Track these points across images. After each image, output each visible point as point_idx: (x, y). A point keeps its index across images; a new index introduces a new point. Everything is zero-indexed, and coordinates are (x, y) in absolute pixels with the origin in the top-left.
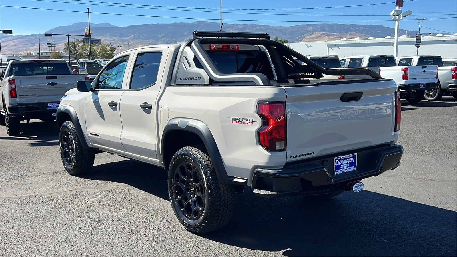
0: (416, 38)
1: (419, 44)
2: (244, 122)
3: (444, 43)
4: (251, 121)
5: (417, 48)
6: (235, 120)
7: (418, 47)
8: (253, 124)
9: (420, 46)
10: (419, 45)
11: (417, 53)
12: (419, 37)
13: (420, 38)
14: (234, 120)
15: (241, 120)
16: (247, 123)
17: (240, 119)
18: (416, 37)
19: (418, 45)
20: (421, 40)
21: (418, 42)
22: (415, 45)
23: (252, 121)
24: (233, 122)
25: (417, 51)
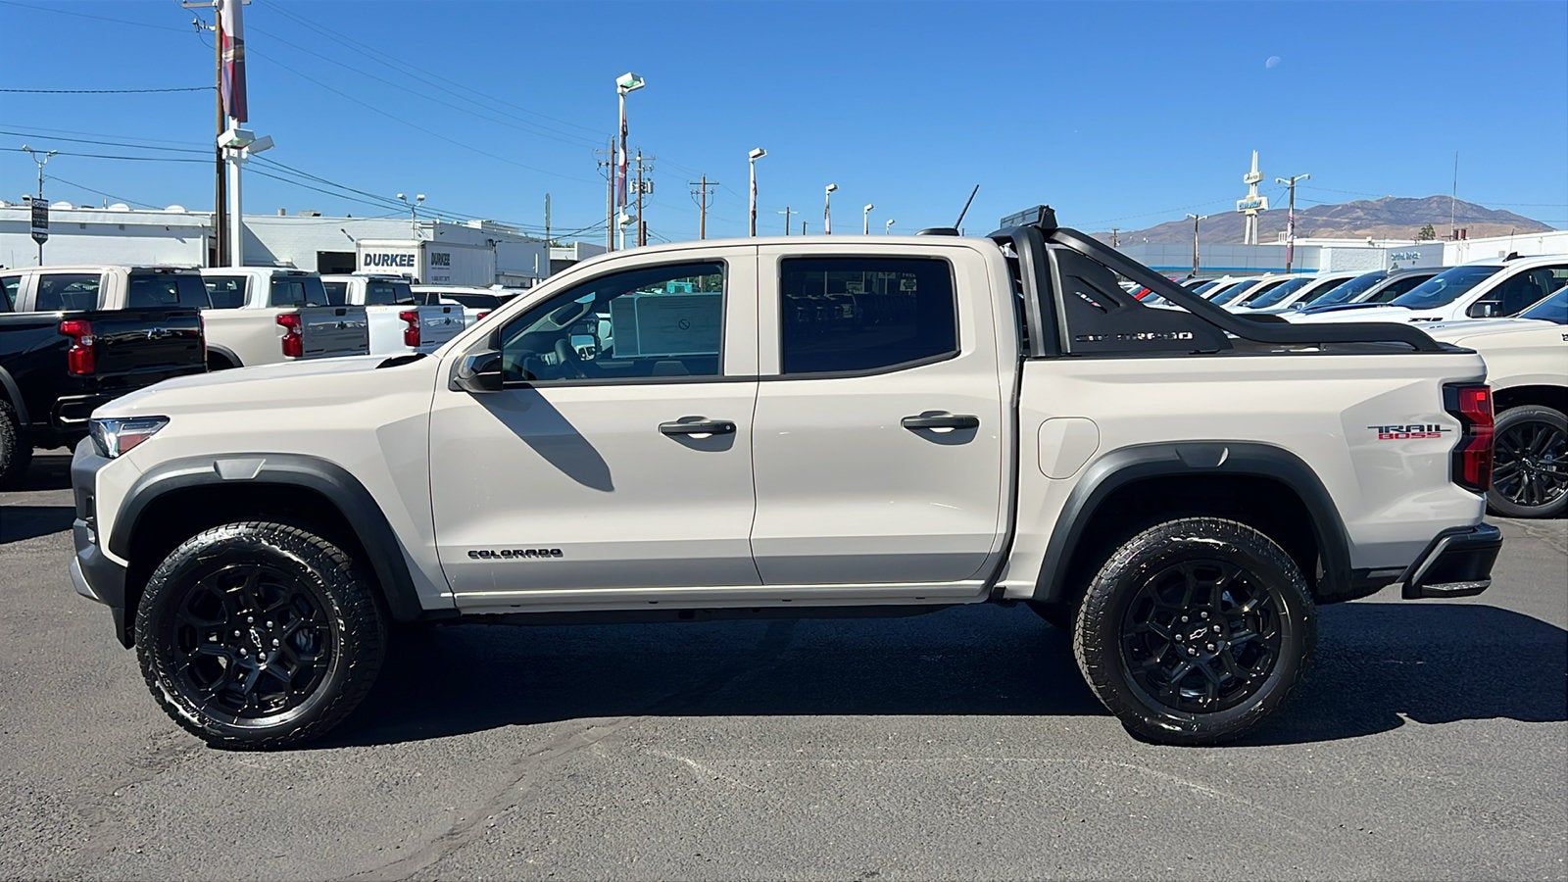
0: (31, 212)
1: (42, 230)
2: (1413, 434)
3: (122, 232)
4: (1434, 430)
5: (38, 245)
6: (1387, 431)
7: (41, 241)
8: (1439, 436)
9: (46, 239)
10: (45, 237)
11: (38, 259)
12: (42, 209)
13: (44, 212)
14: (1383, 432)
15: (1405, 430)
16: (1424, 436)
17: (1402, 427)
18: (33, 207)
19: (40, 236)
20: (49, 220)
21: (40, 225)
22: (31, 235)
23: (1437, 428)
24: (1381, 437)
25: (38, 255)
